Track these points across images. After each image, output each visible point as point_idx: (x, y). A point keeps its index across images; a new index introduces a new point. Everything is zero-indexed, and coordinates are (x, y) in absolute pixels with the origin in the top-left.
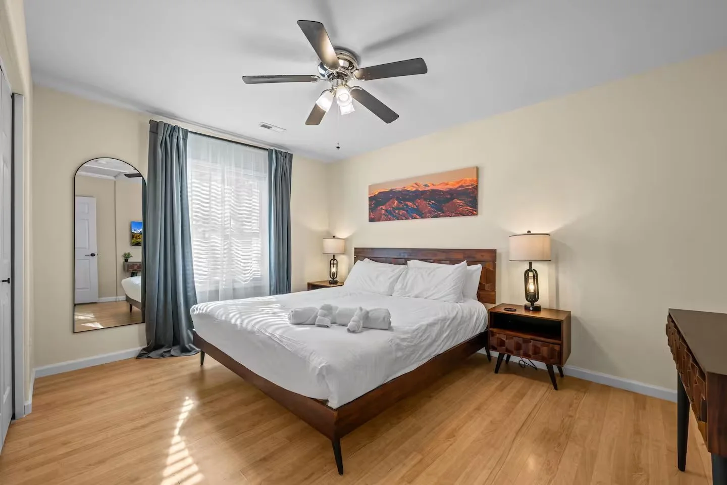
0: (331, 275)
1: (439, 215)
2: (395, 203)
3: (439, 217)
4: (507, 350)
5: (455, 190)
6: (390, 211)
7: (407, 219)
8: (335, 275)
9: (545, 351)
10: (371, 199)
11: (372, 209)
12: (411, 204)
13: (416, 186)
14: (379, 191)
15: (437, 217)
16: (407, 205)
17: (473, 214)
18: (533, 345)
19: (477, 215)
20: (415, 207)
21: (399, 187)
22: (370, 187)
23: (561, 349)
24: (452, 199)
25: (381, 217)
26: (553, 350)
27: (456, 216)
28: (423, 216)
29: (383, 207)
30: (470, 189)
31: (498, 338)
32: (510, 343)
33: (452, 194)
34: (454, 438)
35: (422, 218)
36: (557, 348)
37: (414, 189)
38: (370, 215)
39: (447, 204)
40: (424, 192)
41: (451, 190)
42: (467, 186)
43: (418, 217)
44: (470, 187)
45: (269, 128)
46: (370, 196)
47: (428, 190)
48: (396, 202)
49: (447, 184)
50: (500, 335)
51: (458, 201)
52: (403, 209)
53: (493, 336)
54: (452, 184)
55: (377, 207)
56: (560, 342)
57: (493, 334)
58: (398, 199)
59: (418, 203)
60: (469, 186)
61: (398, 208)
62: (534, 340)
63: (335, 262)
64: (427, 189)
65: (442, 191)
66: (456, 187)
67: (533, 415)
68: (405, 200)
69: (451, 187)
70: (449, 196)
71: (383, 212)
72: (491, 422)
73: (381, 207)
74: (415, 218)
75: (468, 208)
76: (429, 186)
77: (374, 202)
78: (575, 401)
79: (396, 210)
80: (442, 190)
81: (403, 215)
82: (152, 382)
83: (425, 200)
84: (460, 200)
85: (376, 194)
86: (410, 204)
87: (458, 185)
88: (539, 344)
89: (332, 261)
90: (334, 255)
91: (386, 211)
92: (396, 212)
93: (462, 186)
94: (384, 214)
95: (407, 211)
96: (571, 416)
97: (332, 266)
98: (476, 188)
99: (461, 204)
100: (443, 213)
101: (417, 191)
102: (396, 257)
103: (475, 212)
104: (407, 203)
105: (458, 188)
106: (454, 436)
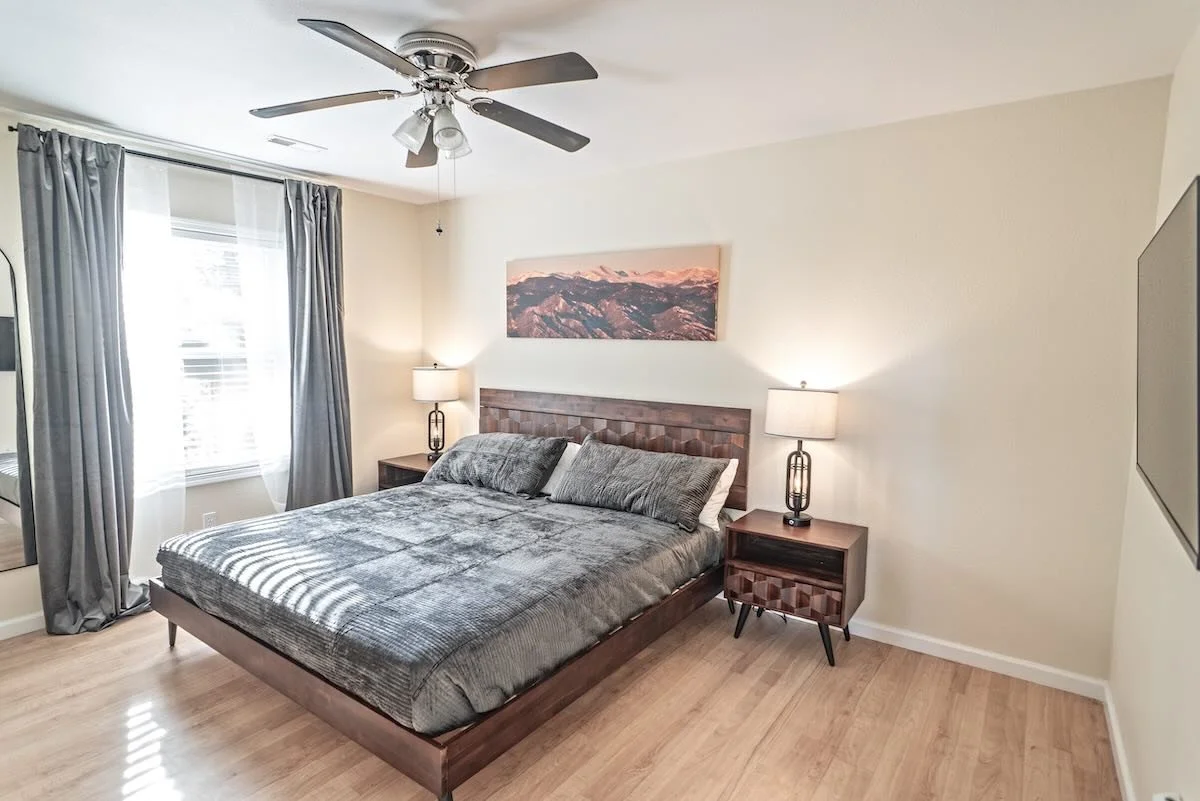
0: (432, 444)
1: (646, 335)
2: (561, 305)
3: (646, 339)
4: (756, 600)
5: (678, 288)
6: (551, 318)
7: (583, 337)
8: (441, 444)
9: (817, 601)
10: (511, 290)
11: (513, 313)
12: (591, 307)
13: (602, 273)
14: (527, 276)
15: (640, 338)
16: (583, 309)
17: (709, 339)
18: (798, 591)
19: (715, 340)
20: (600, 315)
21: (568, 272)
22: (509, 264)
23: (843, 598)
24: (670, 305)
25: (531, 330)
26: (829, 599)
27: (677, 339)
28: (613, 334)
29: (536, 309)
30: (704, 288)
31: (741, 577)
32: (761, 588)
33: (672, 296)
34: (651, 766)
35: (614, 337)
36: (836, 596)
37: (598, 279)
38: (509, 323)
39: (662, 315)
40: (617, 287)
41: (668, 287)
42: (698, 282)
43: (605, 335)
44: (705, 285)
45: (287, 144)
46: (509, 284)
47: (626, 284)
48: (562, 300)
49: (661, 275)
50: (746, 572)
51: (682, 311)
52: (576, 316)
53: (732, 573)
54: (673, 276)
55: (524, 309)
56: (839, 586)
57: (733, 570)
58: (565, 295)
59: (605, 306)
60: (702, 282)
61: (565, 314)
62: (799, 582)
63: (440, 416)
64: (623, 280)
65: (652, 288)
66: (677, 282)
67: (785, 716)
68: (580, 298)
69: (669, 282)
70: (665, 300)
71: (536, 319)
72: (716, 732)
73: (531, 309)
74: (600, 337)
75: (701, 325)
76: (626, 275)
77: (518, 296)
78: (860, 684)
79: (563, 317)
80: (651, 285)
81: (575, 330)
82: (69, 691)
83: (620, 302)
84: (684, 308)
85: (522, 280)
86: (589, 307)
87: (684, 279)
88: (807, 589)
89: (433, 415)
90: (436, 404)
91: (542, 317)
92: (563, 321)
93: (688, 282)
94: (538, 325)
95: (584, 322)
96: (847, 713)
97: (433, 425)
98: (714, 288)
99: (688, 317)
100: (654, 331)
101: (604, 283)
102: (562, 412)
103: (711, 335)
104: (583, 304)
105: (681, 284)
106: (650, 763)
